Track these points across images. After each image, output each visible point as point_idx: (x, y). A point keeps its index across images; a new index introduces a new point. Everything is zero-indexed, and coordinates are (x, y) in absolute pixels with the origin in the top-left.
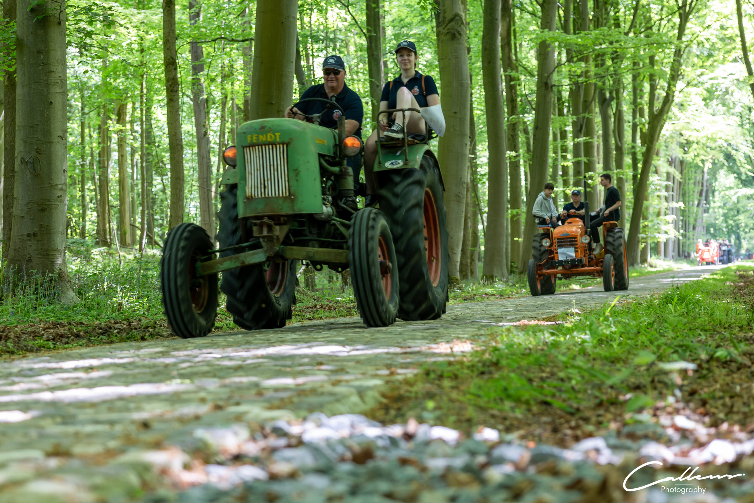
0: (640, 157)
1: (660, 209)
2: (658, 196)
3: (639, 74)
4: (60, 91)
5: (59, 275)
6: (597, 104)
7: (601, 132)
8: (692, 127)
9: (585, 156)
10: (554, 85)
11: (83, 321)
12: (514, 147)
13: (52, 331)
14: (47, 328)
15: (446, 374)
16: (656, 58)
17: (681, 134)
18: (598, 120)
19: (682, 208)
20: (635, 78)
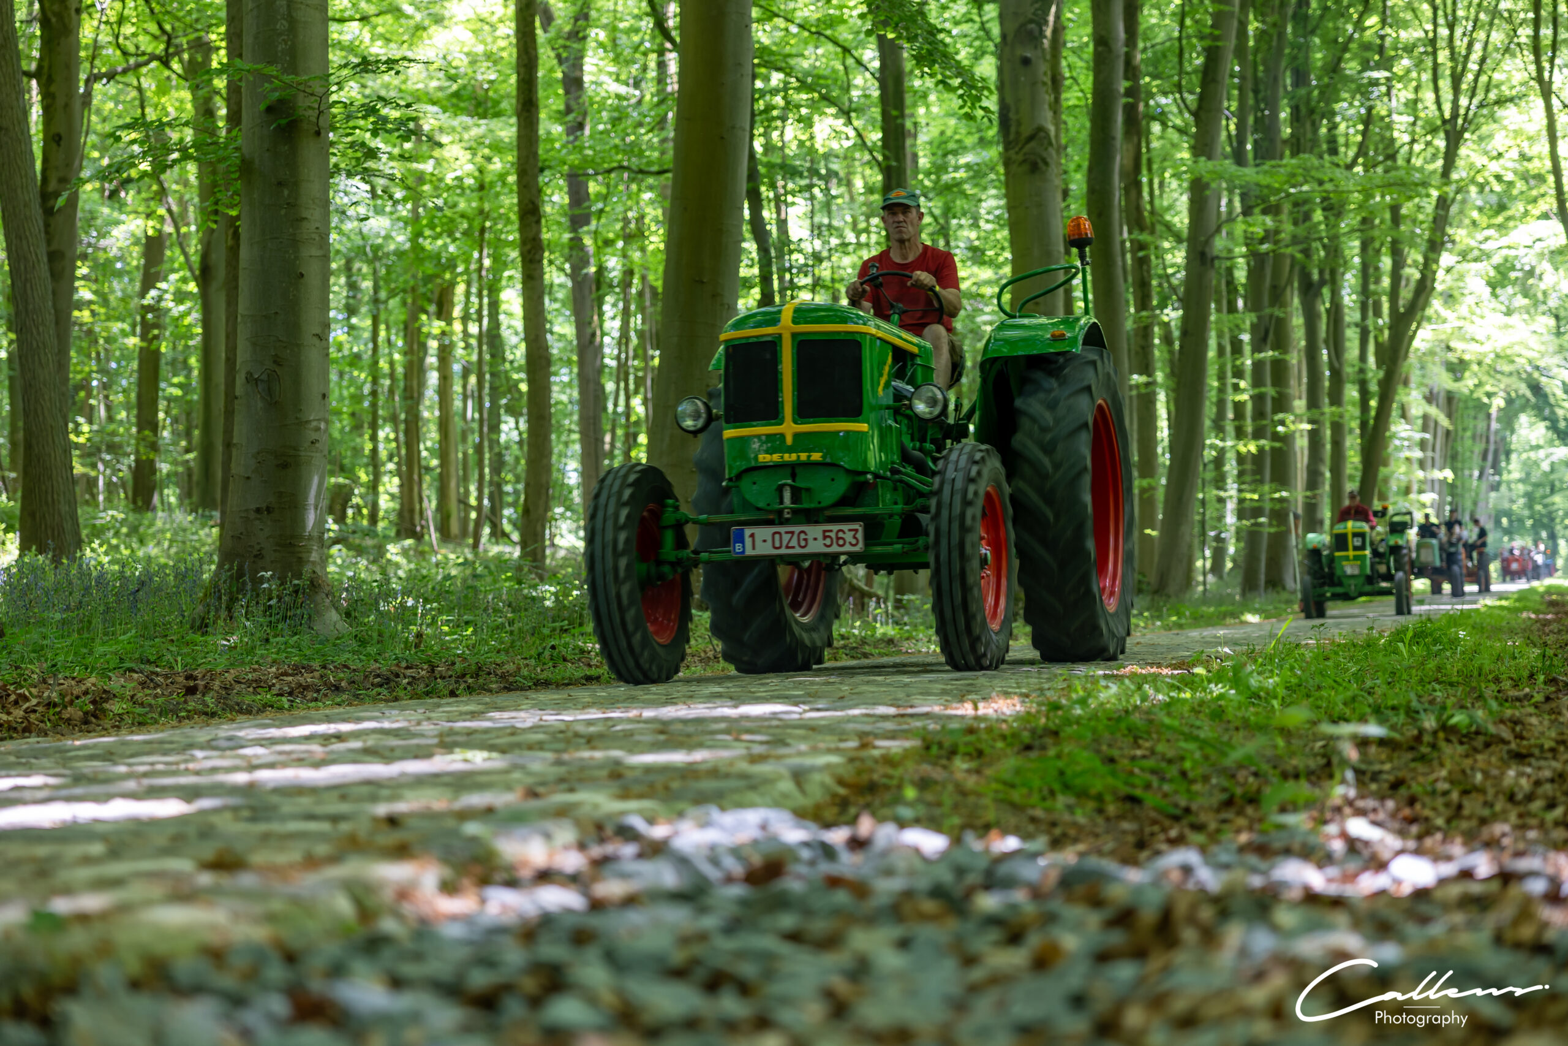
0: (1374, 387)
1: (1410, 482)
2: (1408, 459)
3: (1372, 239)
4: (319, 253)
5: (312, 582)
6: (1296, 293)
7: (1303, 343)
8: (1468, 336)
9: (1274, 385)
10: (1218, 257)
11: (350, 663)
12: (1146, 368)
13: (290, 678)
14: (282, 674)
15: (962, 749)
16: (1404, 211)
17: (1449, 348)
18: (1297, 321)
19: (1450, 481)
20: (1364, 247)
